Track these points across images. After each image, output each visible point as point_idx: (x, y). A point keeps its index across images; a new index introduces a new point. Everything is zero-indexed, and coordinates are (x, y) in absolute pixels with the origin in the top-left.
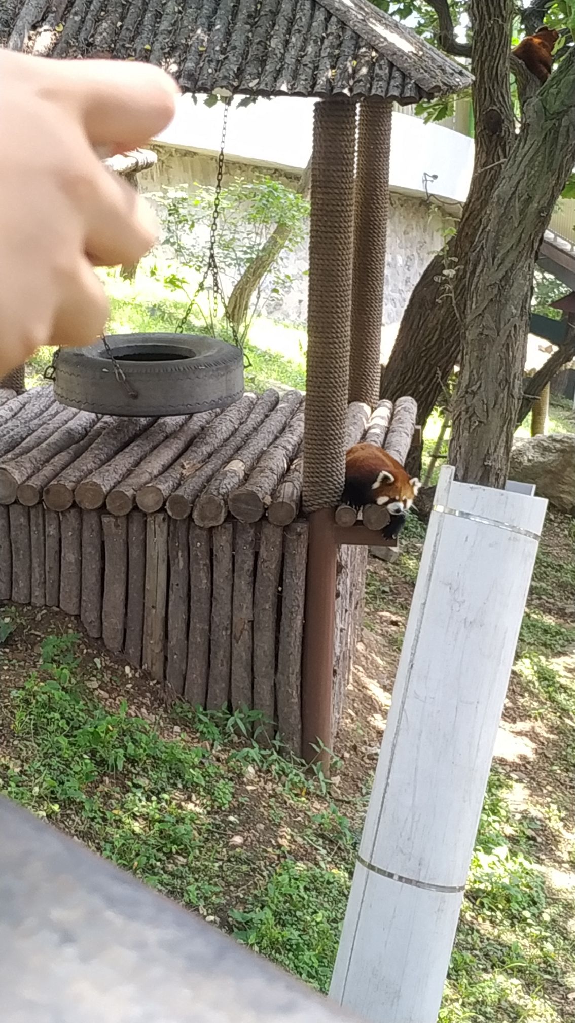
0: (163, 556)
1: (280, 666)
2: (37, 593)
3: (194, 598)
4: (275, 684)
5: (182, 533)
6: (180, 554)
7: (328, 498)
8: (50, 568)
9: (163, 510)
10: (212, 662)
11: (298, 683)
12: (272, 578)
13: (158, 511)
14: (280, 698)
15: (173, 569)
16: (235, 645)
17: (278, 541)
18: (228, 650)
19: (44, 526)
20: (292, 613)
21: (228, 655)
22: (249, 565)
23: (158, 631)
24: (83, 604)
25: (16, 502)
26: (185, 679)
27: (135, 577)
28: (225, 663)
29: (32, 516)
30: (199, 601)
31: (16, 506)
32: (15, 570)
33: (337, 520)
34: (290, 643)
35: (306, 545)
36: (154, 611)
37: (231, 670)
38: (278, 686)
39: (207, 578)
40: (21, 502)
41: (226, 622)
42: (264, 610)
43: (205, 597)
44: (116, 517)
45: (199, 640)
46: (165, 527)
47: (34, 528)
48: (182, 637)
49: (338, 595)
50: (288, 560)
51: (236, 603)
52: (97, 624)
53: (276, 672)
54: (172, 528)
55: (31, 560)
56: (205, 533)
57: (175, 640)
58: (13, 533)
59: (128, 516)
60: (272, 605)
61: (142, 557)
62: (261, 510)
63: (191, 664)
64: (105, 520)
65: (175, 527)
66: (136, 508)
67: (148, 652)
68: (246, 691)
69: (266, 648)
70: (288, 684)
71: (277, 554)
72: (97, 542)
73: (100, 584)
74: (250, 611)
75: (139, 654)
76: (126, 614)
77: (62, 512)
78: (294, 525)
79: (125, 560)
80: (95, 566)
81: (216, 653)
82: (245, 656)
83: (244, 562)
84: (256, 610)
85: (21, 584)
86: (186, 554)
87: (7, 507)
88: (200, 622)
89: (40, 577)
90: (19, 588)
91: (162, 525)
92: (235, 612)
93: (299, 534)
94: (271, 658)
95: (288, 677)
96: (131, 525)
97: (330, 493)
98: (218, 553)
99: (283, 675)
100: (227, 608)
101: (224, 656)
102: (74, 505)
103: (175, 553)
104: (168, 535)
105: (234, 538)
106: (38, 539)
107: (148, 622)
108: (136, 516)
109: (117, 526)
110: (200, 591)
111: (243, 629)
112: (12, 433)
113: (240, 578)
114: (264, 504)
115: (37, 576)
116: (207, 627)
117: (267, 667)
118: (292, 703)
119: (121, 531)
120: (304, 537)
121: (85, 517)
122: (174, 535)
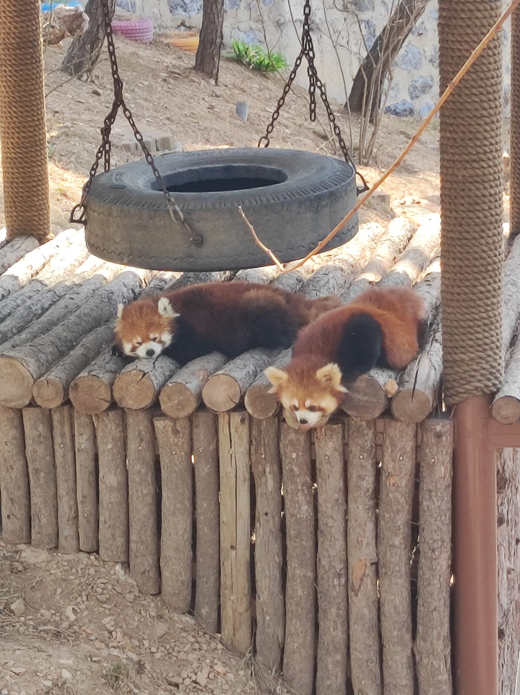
0: (243, 473)
1: (420, 628)
2: (66, 533)
3: (291, 532)
4: (413, 655)
5: (269, 439)
6: (268, 469)
7: (479, 381)
8: (84, 497)
9: (240, 407)
10: (321, 624)
11: (448, 651)
12: (402, 500)
13: (234, 410)
14: (423, 674)
15: (259, 491)
16: (353, 599)
17: (409, 446)
18: (343, 606)
19: (73, 436)
20: (433, 551)
21: (342, 613)
22: (368, 483)
23: (242, 582)
24: (133, 546)
25: (32, 404)
26: (282, 651)
27: (205, 505)
28: (339, 626)
29: (55, 423)
30: (298, 536)
31: (31, 409)
32: (34, 500)
33: (494, 414)
34: (432, 594)
35: (450, 450)
36: (234, 553)
37: (348, 636)
38: (417, 658)
39: (308, 503)
40: (39, 403)
41: (339, 566)
42: (392, 546)
43: (307, 530)
44: (175, 420)
45: (300, 593)
46: (244, 430)
47: (58, 440)
48: (277, 589)
49: (501, 521)
50: (425, 472)
51: (352, 537)
52: (153, 574)
53: (414, 638)
54: (255, 433)
55: (56, 487)
56: (302, 438)
57: (266, 593)
58: (29, 449)
59: (190, 418)
60: (404, 538)
61: (214, 476)
62: (383, 401)
63: (291, 628)
64: (159, 424)
65: (260, 431)
66: (201, 406)
67: (228, 613)
68: (371, 666)
69: (397, 601)
70: (432, 653)
71: (408, 465)
72: (148, 456)
73: (155, 516)
74: (372, 548)
75: (214, 615)
76: (194, 559)
77: (97, 415)
78: (430, 422)
79: (189, 481)
80: (148, 490)
81: (325, 611)
82: (369, 614)
83: (361, 478)
84: (382, 548)
85: (44, 520)
86: (276, 468)
87: (19, 412)
88: (301, 566)
89: (70, 509)
90: (40, 526)
91: (240, 429)
92: (351, 551)
93: (439, 436)
94: (405, 617)
95: (432, 644)
96: (195, 430)
97: (482, 375)
98: (323, 467)
99: (425, 640)
100: (339, 545)
101: (338, 615)
102: (113, 405)
103: (260, 468)
104: (251, 442)
105: (345, 445)
106: (64, 456)
107: (226, 569)
108: (203, 419)
109: (176, 432)
110: (298, 522)
111: (364, 575)
112: (29, 302)
113: (356, 501)
114: (386, 392)
115: (66, 509)
116: (310, 574)
117: (400, 630)
118: (440, 682)
119: (182, 441)
120: (447, 440)
121: (130, 420)
122: (259, 443)
